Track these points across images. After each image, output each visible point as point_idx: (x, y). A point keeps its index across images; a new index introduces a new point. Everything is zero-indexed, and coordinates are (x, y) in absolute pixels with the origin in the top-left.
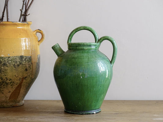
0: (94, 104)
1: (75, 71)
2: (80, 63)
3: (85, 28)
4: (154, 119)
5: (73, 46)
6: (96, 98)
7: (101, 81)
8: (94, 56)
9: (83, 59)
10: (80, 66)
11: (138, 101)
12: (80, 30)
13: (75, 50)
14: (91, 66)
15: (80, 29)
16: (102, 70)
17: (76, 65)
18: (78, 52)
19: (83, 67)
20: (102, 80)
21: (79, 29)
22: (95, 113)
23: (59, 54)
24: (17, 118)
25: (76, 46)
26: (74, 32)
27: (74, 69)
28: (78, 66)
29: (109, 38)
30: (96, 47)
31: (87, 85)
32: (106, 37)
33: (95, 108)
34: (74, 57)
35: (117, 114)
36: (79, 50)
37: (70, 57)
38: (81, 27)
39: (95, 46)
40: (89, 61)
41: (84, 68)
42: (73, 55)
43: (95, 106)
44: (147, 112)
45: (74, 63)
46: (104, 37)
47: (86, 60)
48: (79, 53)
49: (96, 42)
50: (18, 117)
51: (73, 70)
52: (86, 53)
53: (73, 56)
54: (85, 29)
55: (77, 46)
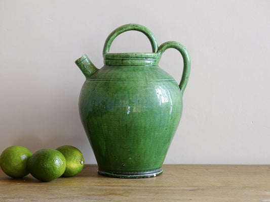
0: (154, 159)
1: (124, 101)
2: (131, 88)
3: (135, 28)
4: (265, 201)
5: (117, 60)
6: (158, 149)
7: (168, 120)
8: (155, 76)
9: (136, 82)
10: (132, 94)
11: (236, 166)
12: (125, 31)
13: (120, 65)
14: (151, 93)
15: (127, 29)
16: (163, 102)
17: (126, 92)
18: (125, 69)
19: (138, 95)
20: (169, 118)
21: (124, 29)
22: (155, 176)
23: (88, 73)
24: (5, 198)
25: (123, 60)
26: (116, 34)
27: (122, 99)
28: (128, 93)
29: (178, 45)
30: (155, 61)
31: (145, 127)
32: (172, 42)
33: (154, 168)
34: (120, 79)
35: (194, 190)
36: (127, 65)
37: (113, 77)
38: (129, 25)
39: (154, 58)
40: (148, 85)
41: (140, 97)
42: (118, 74)
43: (156, 163)
44: (252, 188)
45: (121, 88)
46: (168, 43)
47: (142, 83)
48: (128, 71)
49: (154, 51)
50: (6, 196)
51: (121, 101)
52: (140, 71)
53: (118, 77)
54: (135, 30)
55: (125, 60)
